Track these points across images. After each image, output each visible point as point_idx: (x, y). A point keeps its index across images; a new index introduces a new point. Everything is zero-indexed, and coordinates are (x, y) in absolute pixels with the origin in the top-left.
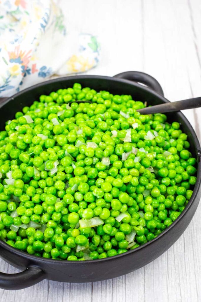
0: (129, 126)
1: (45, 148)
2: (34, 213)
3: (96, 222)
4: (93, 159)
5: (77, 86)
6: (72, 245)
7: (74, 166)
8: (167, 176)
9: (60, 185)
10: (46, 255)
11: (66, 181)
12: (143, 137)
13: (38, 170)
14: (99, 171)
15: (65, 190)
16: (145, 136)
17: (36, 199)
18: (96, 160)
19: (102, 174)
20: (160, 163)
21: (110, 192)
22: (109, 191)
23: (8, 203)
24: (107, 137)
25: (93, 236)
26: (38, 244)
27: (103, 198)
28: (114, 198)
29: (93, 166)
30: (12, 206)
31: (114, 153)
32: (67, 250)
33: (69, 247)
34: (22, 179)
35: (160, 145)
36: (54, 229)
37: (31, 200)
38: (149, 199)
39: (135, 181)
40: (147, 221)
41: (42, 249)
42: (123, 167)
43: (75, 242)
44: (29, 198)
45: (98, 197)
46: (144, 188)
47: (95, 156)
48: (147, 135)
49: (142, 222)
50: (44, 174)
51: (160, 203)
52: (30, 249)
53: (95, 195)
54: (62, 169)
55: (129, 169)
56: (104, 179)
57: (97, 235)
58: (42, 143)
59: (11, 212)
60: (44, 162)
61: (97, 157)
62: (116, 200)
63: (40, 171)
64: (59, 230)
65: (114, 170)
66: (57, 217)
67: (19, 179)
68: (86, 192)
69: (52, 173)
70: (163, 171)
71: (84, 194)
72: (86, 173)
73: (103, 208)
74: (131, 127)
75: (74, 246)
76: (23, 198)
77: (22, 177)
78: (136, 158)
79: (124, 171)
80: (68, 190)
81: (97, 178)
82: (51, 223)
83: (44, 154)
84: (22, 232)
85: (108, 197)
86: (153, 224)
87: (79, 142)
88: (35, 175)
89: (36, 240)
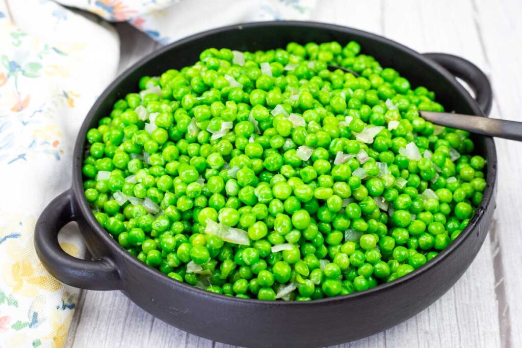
0: (383, 122)
1: (225, 99)
2: (155, 186)
3: (235, 237)
4: (285, 141)
5: (353, 47)
6: (184, 256)
7: (251, 140)
8: (406, 227)
9: (215, 160)
10: (141, 256)
11: (227, 158)
12: (397, 148)
13: (197, 127)
14: (284, 163)
15: (219, 170)
16: (401, 147)
17: (172, 167)
18: (289, 144)
19: (287, 170)
20: (403, 201)
21: (283, 201)
22: (282, 197)
23: (131, 159)
24: (331, 121)
25: (226, 259)
26: (138, 233)
27: (268, 205)
28: (285, 212)
29: (281, 151)
30: (134, 164)
31: (327, 147)
32: (172, 261)
33: (177, 258)
34: (169, 131)
35: (424, 175)
36: (172, 221)
37: (164, 167)
38: (350, 246)
39: (334, 202)
40: (324, 278)
41: (139, 244)
42: (329, 173)
43: (189, 252)
44: (163, 163)
45: (260, 200)
46: (349, 223)
47: (290, 137)
48: (405, 147)
49: (316, 276)
50: (202, 136)
51: (366, 262)
52: (123, 237)
53: (256, 193)
54: (231, 137)
55: (336, 180)
56: (287, 179)
57: (231, 261)
58: (224, 90)
59: (131, 174)
60: (211, 117)
61: (293, 140)
62: (287, 217)
63: (200, 130)
64: (179, 226)
65: (309, 171)
66: (184, 204)
67: (164, 128)
68: (245, 184)
69: (214, 138)
70: (402, 216)
71: (241, 187)
72: (263, 158)
73: (257, 220)
74: (386, 125)
75: (185, 260)
76: (155, 159)
77: (169, 128)
78: (360, 169)
79: (325, 179)
80: (223, 173)
81: (275, 172)
82: (171, 211)
83: (217, 106)
84: (128, 209)
85: (276, 206)
86: (334, 286)
87: (279, 109)
88: (189, 132)
89: (137, 227)
